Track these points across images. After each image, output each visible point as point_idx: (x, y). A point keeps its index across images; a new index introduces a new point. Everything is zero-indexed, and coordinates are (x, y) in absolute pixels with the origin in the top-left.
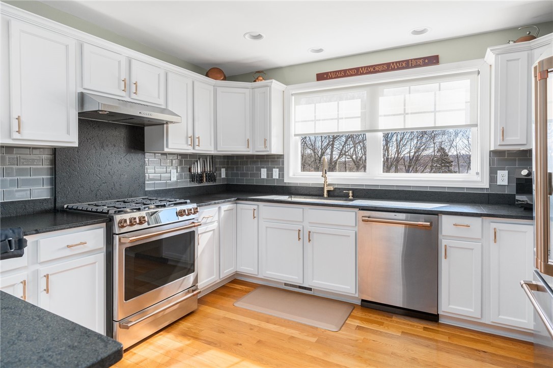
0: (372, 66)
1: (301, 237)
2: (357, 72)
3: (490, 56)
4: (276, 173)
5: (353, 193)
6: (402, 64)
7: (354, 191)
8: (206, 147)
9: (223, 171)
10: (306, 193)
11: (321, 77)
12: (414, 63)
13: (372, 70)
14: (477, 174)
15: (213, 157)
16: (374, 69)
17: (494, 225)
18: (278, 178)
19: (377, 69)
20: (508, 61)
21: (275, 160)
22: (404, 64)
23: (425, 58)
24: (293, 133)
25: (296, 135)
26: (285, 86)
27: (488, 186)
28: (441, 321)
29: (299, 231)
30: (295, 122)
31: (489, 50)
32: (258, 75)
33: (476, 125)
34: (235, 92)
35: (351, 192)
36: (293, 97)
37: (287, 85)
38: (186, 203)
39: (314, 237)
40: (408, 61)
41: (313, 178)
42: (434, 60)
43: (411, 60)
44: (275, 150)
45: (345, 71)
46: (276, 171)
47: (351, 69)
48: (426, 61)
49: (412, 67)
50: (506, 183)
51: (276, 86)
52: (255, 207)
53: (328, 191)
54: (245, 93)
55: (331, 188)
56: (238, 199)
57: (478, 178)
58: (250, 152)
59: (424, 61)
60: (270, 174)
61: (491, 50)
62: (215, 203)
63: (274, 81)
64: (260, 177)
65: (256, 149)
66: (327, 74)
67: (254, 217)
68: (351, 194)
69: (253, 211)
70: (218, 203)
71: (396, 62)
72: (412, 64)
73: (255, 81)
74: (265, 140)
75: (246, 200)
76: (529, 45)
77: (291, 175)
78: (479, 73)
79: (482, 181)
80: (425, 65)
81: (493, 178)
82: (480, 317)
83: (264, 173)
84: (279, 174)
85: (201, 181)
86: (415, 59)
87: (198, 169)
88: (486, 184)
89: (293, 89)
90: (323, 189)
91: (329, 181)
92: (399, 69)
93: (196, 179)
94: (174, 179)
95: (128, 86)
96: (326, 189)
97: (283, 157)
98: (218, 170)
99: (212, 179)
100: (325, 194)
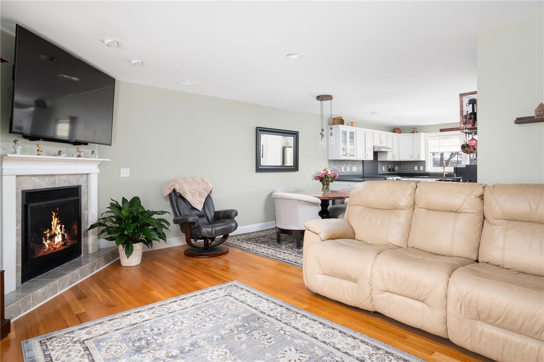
4: (422, 168)
8: (397, 159)
9: (397, 167)
11: (442, 130)
15: (394, 162)
18: (423, 170)
21: (422, 163)
24: (429, 152)
25: (431, 152)
30: (430, 147)
32: (414, 129)
36: (429, 138)
37: (427, 133)
41: (439, 170)
44: (422, 159)
45: (452, 129)
51: (423, 134)
55: (447, 173)
58: (412, 160)
60: (419, 168)
64: (414, 170)
65: (415, 159)
66: (444, 129)
68: (455, 175)
73: (413, 132)
74: (419, 155)
77: (429, 168)
83: (416, 168)
85: (391, 171)
87: (390, 167)
89: (429, 135)
90: (443, 174)
91: (446, 171)
93: (389, 170)
94: (384, 170)
95: (381, 142)
96: (445, 174)
97: (425, 161)
98: (395, 167)
99: (394, 170)
100: (444, 176)
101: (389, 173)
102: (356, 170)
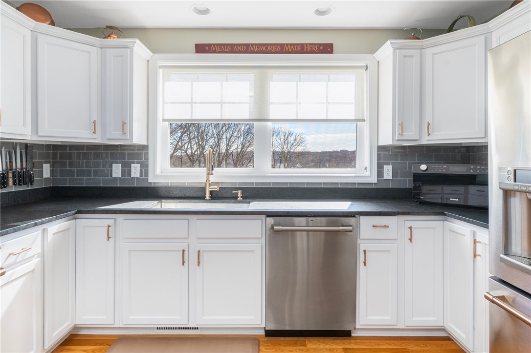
0: (264, 45)
1: (186, 260)
2: (247, 49)
4: (135, 170)
5: (242, 193)
6: (297, 48)
7: (243, 190)
9: (46, 168)
10: (180, 195)
11: (201, 49)
12: (309, 48)
13: (264, 49)
14: (366, 168)
16: (267, 48)
17: (409, 224)
18: (139, 177)
19: (269, 48)
20: (404, 56)
21: (139, 153)
22: (299, 48)
23: (320, 45)
24: (160, 117)
25: (164, 120)
26: (152, 54)
27: (376, 181)
29: (183, 251)
30: (164, 103)
31: (389, 42)
33: (364, 120)
35: (240, 192)
36: (161, 71)
37: (153, 53)
39: (205, 257)
40: (302, 45)
41: (194, 176)
42: (327, 49)
43: (307, 44)
44: (138, 138)
45: (232, 45)
46: (135, 168)
47: (239, 45)
48: (321, 48)
49: (307, 52)
50: (390, 177)
52: (111, 222)
53: (211, 192)
54: (89, 52)
55: (216, 188)
56: (79, 212)
57: (366, 174)
58: (98, 140)
59: (319, 48)
60: (126, 171)
61: (391, 43)
62: (36, 225)
63: (137, 41)
64: (111, 175)
65: (108, 136)
66: (209, 45)
67: (109, 238)
68: (240, 195)
69: (106, 229)
70: (42, 223)
71: (291, 45)
72: (307, 49)
73: (106, 38)
74: (124, 124)
75: (95, 212)
76: (421, 44)
77: (158, 172)
78: (367, 68)
79: (371, 177)
80: (319, 52)
81: (380, 174)
83: (117, 171)
84: (141, 171)
85: (4, 184)
86: (310, 44)
88: (374, 180)
89: (161, 60)
90: (204, 189)
91: (212, 179)
92: (293, 52)
96: (208, 188)
97: (145, 148)
100: (208, 196)
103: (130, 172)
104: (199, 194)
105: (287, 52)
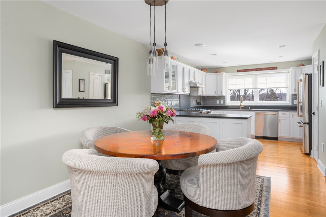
0: (256, 69)
2: (251, 70)
3: (291, 69)
4: (222, 102)
7: (250, 107)
8: (204, 94)
10: (234, 108)
11: (238, 71)
12: (269, 69)
14: (288, 101)
15: (200, 97)
17: (292, 113)
19: (258, 69)
20: (296, 71)
21: (222, 98)
23: (273, 67)
24: (228, 89)
25: (229, 89)
26: (226, 73)
27: (291, 105)
28: (278, 140)
30: (228, 85)
31: (291, 68)
32: (217, 70)
33: (288, 87)
34: (212, 76)
36: (228, 77)
38: (207, 110)
40: (267, 68)
41: (237, 103)
42: (275, 68)
45: (247, 70)
47: (249, 69)
50: (296, 104)
53: (242, 107)
54: (214, 77)
55: (243, 106)
56: (215, 110)
57: (288, 102)
58: (216, 95)
60: (220, 102)
63: (224, 73)
64: (216, 103)
65: (219, 94)
66: (241, 70)
68: (249, 108)
71: (264, 68)
73: (216, 72)
74: (221, 91)
75: (218, 110)
77: (228, 102)
78: (289, 72)
79: (290, 103)
80: (273, 69)
81: (293, 102)
82: (288, 136)
83: (218, 102)
86: (270, 67)
87: (198, 101)
89: (228, 75)
90: (240, 106)
91: (242, 104)
92: (264, 70)
93: (198, 104)
94: (194, 104)
95: (195, 78)
96: (241, 106)
97: (225, 96)
98: (201, 101)
99: (200, 104)
100: (241, 108)
101: (198, 106)
102: (174, 104)
103: (221, 102)
104: (239, 108)
105: (263, 70)
